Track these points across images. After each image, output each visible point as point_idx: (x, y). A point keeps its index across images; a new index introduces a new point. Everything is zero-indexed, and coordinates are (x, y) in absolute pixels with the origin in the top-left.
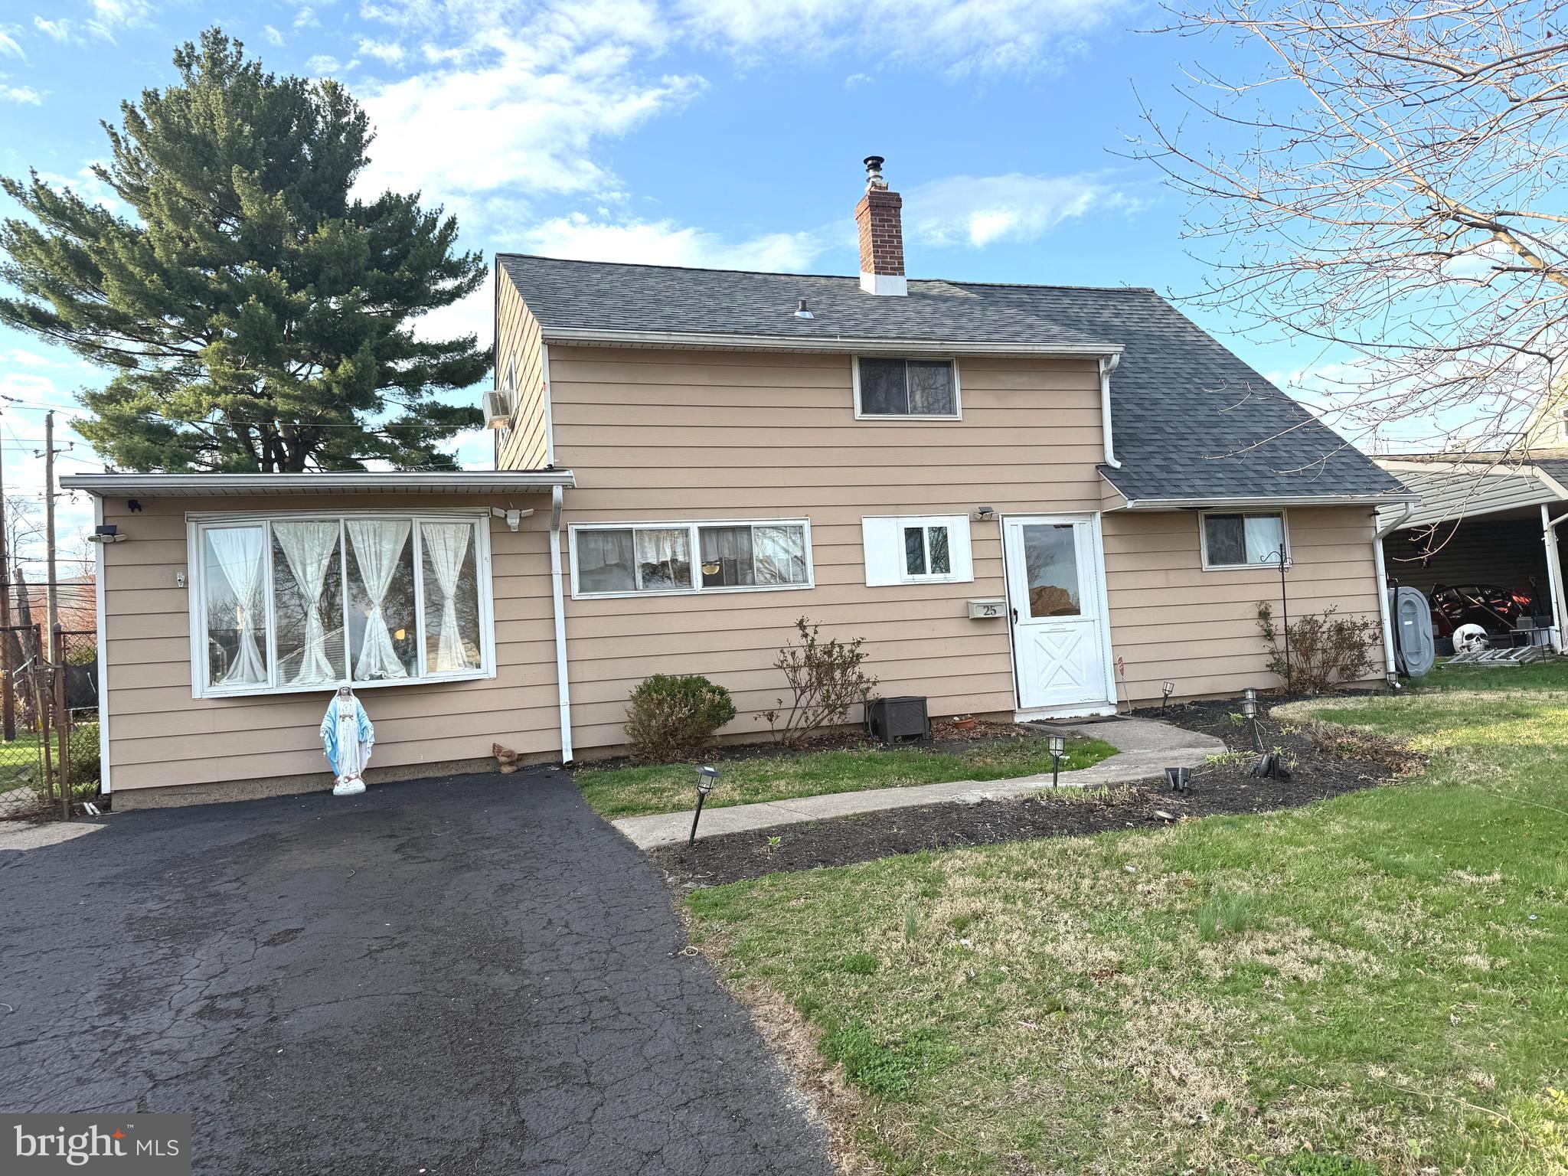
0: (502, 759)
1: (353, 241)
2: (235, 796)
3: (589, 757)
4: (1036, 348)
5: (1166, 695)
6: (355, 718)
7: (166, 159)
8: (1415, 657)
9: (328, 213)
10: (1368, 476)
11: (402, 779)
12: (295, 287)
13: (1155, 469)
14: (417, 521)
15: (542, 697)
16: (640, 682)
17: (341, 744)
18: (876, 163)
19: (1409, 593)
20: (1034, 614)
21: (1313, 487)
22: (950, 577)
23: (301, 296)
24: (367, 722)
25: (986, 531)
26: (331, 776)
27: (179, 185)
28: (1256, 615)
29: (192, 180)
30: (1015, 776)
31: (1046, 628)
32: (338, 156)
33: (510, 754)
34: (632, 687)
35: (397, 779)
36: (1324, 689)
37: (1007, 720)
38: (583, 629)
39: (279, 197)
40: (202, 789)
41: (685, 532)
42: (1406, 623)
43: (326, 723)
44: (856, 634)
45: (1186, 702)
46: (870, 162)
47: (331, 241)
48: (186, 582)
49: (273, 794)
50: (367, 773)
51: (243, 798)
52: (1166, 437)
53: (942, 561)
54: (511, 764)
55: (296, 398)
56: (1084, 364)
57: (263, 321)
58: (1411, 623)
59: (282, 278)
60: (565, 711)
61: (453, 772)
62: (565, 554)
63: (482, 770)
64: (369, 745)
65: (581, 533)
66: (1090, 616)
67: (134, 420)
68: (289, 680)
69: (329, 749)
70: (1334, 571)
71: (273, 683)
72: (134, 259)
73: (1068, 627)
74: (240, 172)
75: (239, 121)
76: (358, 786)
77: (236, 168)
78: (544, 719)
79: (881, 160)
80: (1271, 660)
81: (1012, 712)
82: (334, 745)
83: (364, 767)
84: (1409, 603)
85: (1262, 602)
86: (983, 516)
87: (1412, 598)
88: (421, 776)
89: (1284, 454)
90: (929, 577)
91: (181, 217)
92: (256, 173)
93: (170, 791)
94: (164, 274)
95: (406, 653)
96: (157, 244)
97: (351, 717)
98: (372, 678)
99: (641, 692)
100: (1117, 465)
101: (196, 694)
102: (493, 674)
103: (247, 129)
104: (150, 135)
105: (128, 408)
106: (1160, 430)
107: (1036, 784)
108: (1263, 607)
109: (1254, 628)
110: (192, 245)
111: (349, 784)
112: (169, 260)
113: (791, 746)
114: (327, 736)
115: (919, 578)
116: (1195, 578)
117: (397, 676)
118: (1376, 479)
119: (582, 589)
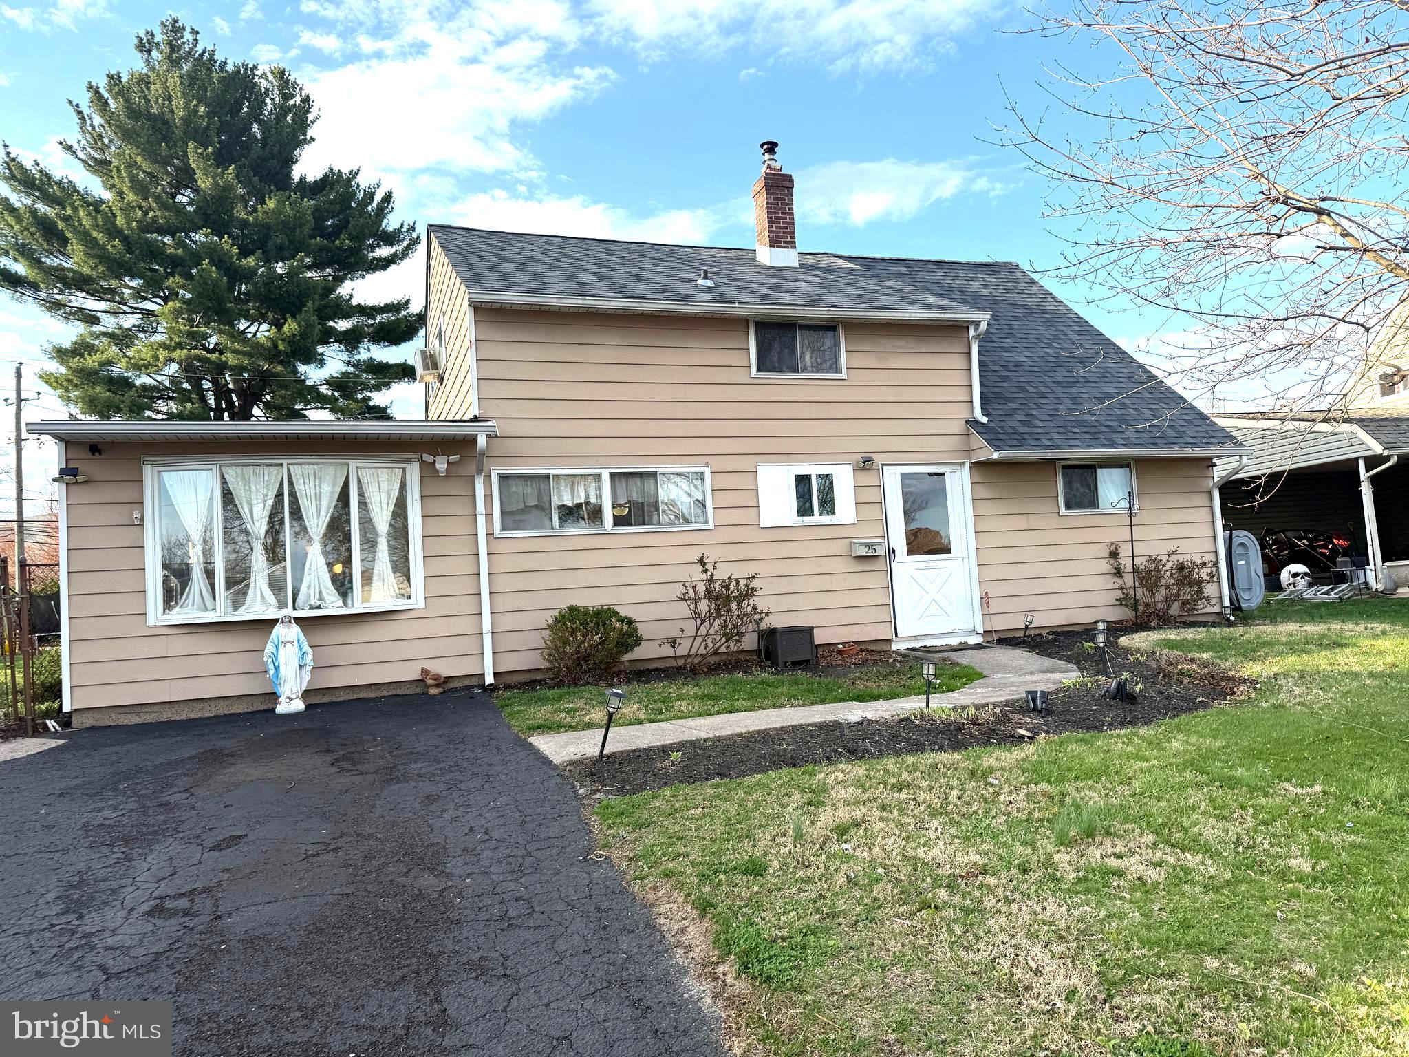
0: (430, 682)
1: (298, 212)
2: (185, 714)
3: (508, 680)
4: (913, 315)
5: (1027, 626)
6: (296, 643)
7: (127, 135)
8: (1248, 593)
9: (275, 186)
10: (1207, 432)
11: (339, 700)
12: (245, 253)
13: (1019, 424)
14: (353, 466)
15: (466, 625)
16: (556, 613)
17: (282, 669)
18: (771, 147)
19: (1242, 536)
20: (910, 553)
21: (1158, 441)
22: (835, 519)
23: (251, 261)
24: (306, 648)
25: (868, 478)
26: (274, 697)
27: (139, 159)
28: (1106, 554)
29: (152, 154)
30: (892, 698)
31: (922, 565)
32: (285, 134)
33: (437, 677)
34: (548, 617)
35: (334, 699)
36: (1167, 621)
37: (885, 648)
38: (505, 563)
39: (230, 171)
40: (156, 708)
41: (598, 477)
42: (1240, 563)
43: (269, 648)
44: (751, 569)
45: (1044, 632)
46: (765, 147)
47: (278, 211)
48: (142, 520)
49: (221, 712)
50: (307, 694)
51: (193, 716)
52: (1028, 395)
53: (828, 505)
54: (437, 686)
55: (245, 354)
56: (956, 330)
57: (216, 284)
58: (1243, 562)
59: (233, 245)
60: (487, 639)
61: (385, 693)
62: (488, 496)
63: (411, 691)
64: (309, 668)
65: (503, 478)
66: (960, 555)
67: (96, 372)
68: (235, 609)
69: (272, 672)
70: (1177, 516)
71: (222, 611)
72: (97, 226)
73: (940, 564)
74: (195, 147)
75: (195, 102)
76: (299, 706)
77: (191, 145)
78: (467, 645)
79: (776, 145)
80: (1120, 594)
81: (890, 641)
82: (276, 668)
83: (304, 688)
84: (1242, 544)
85: (1112, 543)
86: (865, 465)
87: (1245, 540)
88: (355, 697)
89: (1133, 412)
90: (816, 519)
91: (140, 188)
92: (210, 149)
93: (127, 710)
94: (125, 239)
95: (343, 585)
96: (118, 213)
97: (292, 643)
98: (311, 607)
99: (557, 621)
100: (985, 420)
101: (150, 621)
102: (422, 604)
103: (202, 109)
104: (113, 113)
105: (91, 362)
106: (1022, 389)
107: (910, 705)
108: (1113, 547)
109: (1105, 566)
110: (151, 214)
111: (291, 704)
112: (130, 228)
113: (691, 670)
114: (270, 660)
115: (807, 520)
116: (1053, 521)
117: (334, 606)
118: (1213, 434)
119: (504, 528)
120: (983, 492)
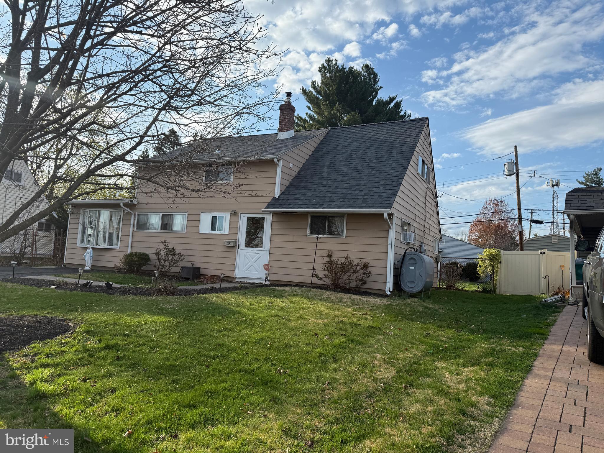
8: (412, 283)
13: (292, 198)
14: (110, 211)
18: (289, 94)
19: (413, 254)
20: (246, 246)
22: (222, 232)
24: (91, 255)
25: (234, 218)
28: (326, 255)
31: (250, 251)
33: (117, 267)
42: (410, 268)
43: (85, 254)
58: (413, 268)
62: (134, 220)
64: (92, 260)
65: (138, 215)
66: (266, 249)
73: (257, 252)
81: (234, 277)
82: (86, 259)
84: (413, 259)
85: (330, 250)
86: (234, 214)
87: (415, 257)
90: (217, 232)
98: (99, 246)
100: (278, 197)
101: (77, 246)
102: (119, 248)
108: (330, 253)
111: (86, 267)
114: (85, 257)
115: (214, 232)
116: (303, 239)
117: (106, 246)
119: (137, 229)
120: (276, 225)
